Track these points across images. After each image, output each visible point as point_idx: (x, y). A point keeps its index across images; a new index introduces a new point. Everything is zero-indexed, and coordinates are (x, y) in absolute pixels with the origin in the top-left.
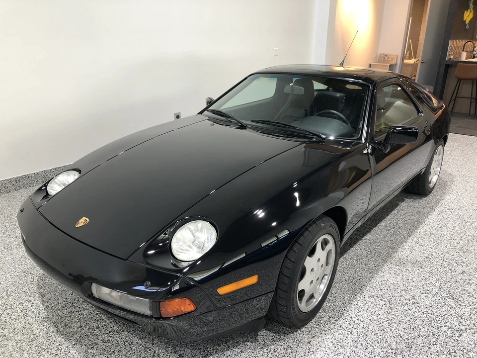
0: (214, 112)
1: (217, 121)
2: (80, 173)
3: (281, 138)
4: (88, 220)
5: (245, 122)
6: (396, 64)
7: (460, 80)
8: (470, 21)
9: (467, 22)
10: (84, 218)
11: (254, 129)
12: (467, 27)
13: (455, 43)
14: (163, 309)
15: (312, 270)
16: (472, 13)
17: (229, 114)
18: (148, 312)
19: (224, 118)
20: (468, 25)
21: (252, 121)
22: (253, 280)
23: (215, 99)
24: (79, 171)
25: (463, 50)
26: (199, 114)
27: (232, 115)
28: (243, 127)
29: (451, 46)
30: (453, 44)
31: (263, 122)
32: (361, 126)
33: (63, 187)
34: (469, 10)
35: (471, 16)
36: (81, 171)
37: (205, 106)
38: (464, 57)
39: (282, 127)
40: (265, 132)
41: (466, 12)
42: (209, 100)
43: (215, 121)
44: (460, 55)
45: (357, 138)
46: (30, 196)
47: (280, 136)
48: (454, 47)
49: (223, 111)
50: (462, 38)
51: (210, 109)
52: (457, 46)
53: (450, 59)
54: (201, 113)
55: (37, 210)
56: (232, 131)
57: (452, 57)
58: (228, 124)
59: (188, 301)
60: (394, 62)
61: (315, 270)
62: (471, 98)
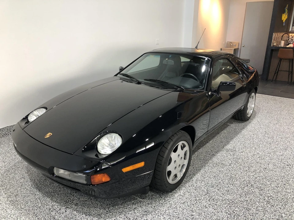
0: (124, 75)
1: (125, 80)
2: (47, 110)
3: (160, 89)
4: (52, 134)
5: (140, 80)
6: (238, 49)
7: (281, 60)
8: (285, 21)
9: (284, 21)
10: (50, 133)
11: (146, 84)
12: (284, 24)
13: (276, 35)
14: (92, 180)
15: (175, 161)
16: (287, 15)
17: (132, 76)
18: (85, 182)
19: (129, 78)
20: (284, 23)
21: (145, 80)
22: (142, 164)
23: (124, 67)
24: (46, 108)
25: (282, 40)
26: (115, 76)
27: (134, 77)
28: (139, 83)
29: (274, 37)
30: (275, 35)
31: (150, 80)
32: (204, 82)
33: (38, 117)
34: (285, 13)
35: (286, 17)
36: (47, 108)
37: (119, 71)
38: (282, 44)
39: (161, 83)
40: (151, 86)
41: (283, 14)
42: (121, 68)
43: (124, 80)
44: (280, 43)
45: (201, 88)
46: (18, 123)
47: (159, 88)
48: (276, 37)
49: (129, 74)
50: (281, 32)
51: (121, 73)
52: (278, 37)
53: (274, 46)
54: (116, 75)
55: (23, 130)
56: (134, 85)
57: (275, 44)
58: (132, 81)
59: (106, 176)
60: (236, 47)
61: (177, 161)
62: (289, 71)
